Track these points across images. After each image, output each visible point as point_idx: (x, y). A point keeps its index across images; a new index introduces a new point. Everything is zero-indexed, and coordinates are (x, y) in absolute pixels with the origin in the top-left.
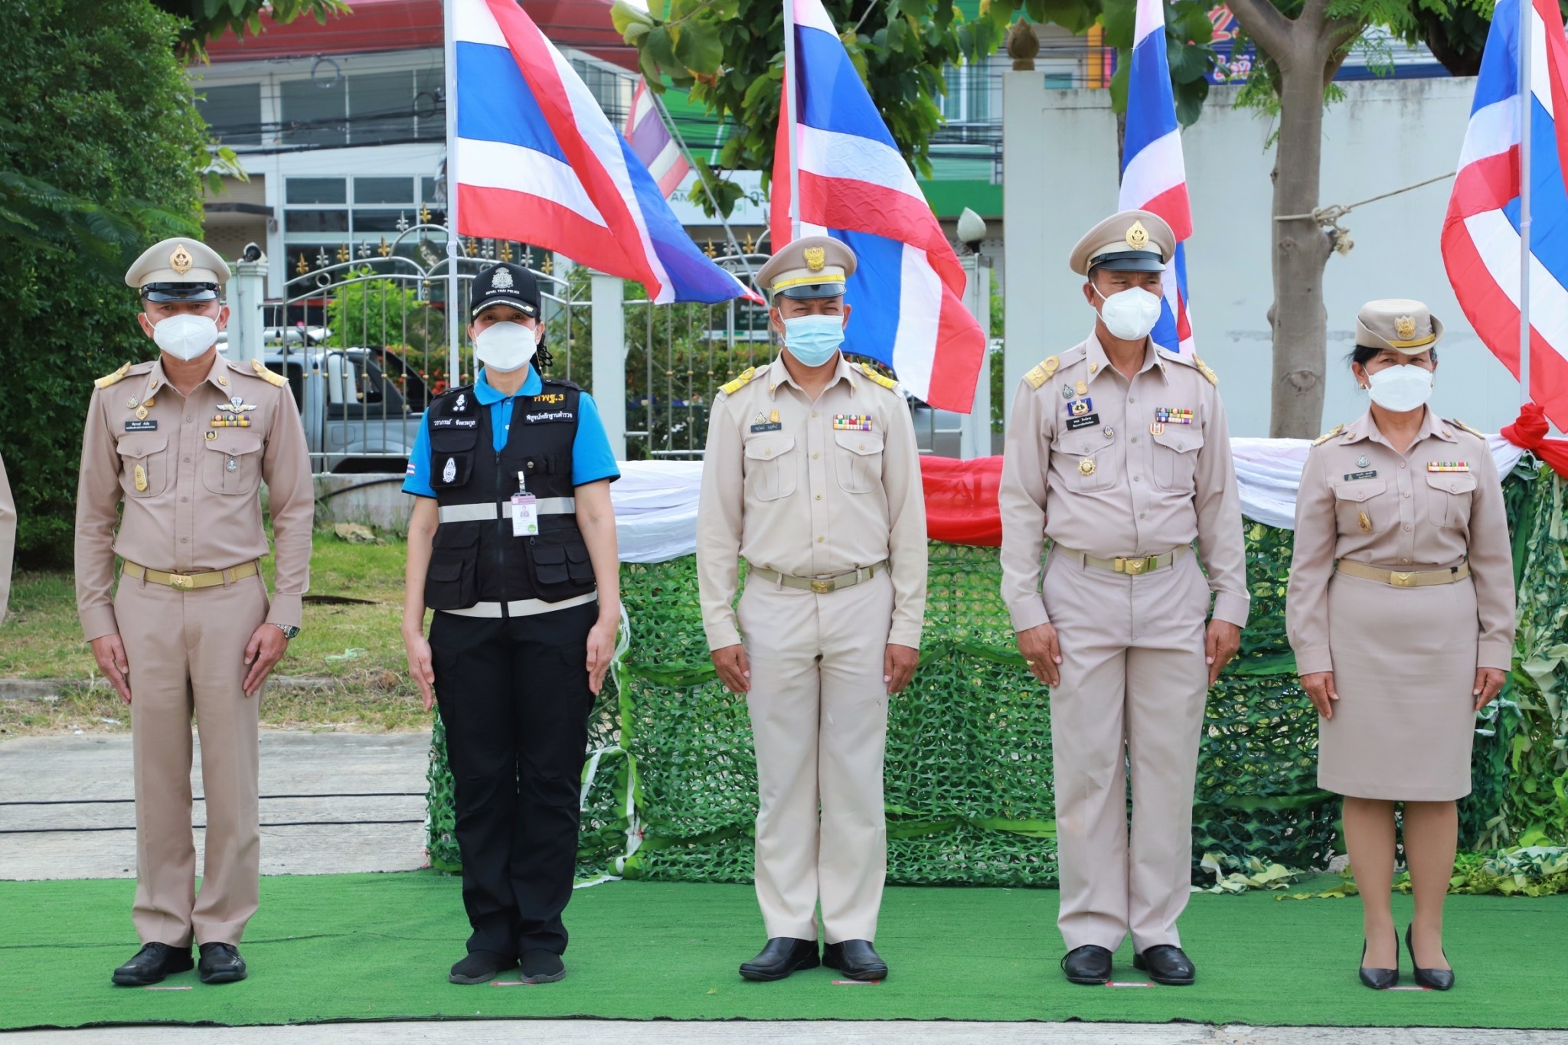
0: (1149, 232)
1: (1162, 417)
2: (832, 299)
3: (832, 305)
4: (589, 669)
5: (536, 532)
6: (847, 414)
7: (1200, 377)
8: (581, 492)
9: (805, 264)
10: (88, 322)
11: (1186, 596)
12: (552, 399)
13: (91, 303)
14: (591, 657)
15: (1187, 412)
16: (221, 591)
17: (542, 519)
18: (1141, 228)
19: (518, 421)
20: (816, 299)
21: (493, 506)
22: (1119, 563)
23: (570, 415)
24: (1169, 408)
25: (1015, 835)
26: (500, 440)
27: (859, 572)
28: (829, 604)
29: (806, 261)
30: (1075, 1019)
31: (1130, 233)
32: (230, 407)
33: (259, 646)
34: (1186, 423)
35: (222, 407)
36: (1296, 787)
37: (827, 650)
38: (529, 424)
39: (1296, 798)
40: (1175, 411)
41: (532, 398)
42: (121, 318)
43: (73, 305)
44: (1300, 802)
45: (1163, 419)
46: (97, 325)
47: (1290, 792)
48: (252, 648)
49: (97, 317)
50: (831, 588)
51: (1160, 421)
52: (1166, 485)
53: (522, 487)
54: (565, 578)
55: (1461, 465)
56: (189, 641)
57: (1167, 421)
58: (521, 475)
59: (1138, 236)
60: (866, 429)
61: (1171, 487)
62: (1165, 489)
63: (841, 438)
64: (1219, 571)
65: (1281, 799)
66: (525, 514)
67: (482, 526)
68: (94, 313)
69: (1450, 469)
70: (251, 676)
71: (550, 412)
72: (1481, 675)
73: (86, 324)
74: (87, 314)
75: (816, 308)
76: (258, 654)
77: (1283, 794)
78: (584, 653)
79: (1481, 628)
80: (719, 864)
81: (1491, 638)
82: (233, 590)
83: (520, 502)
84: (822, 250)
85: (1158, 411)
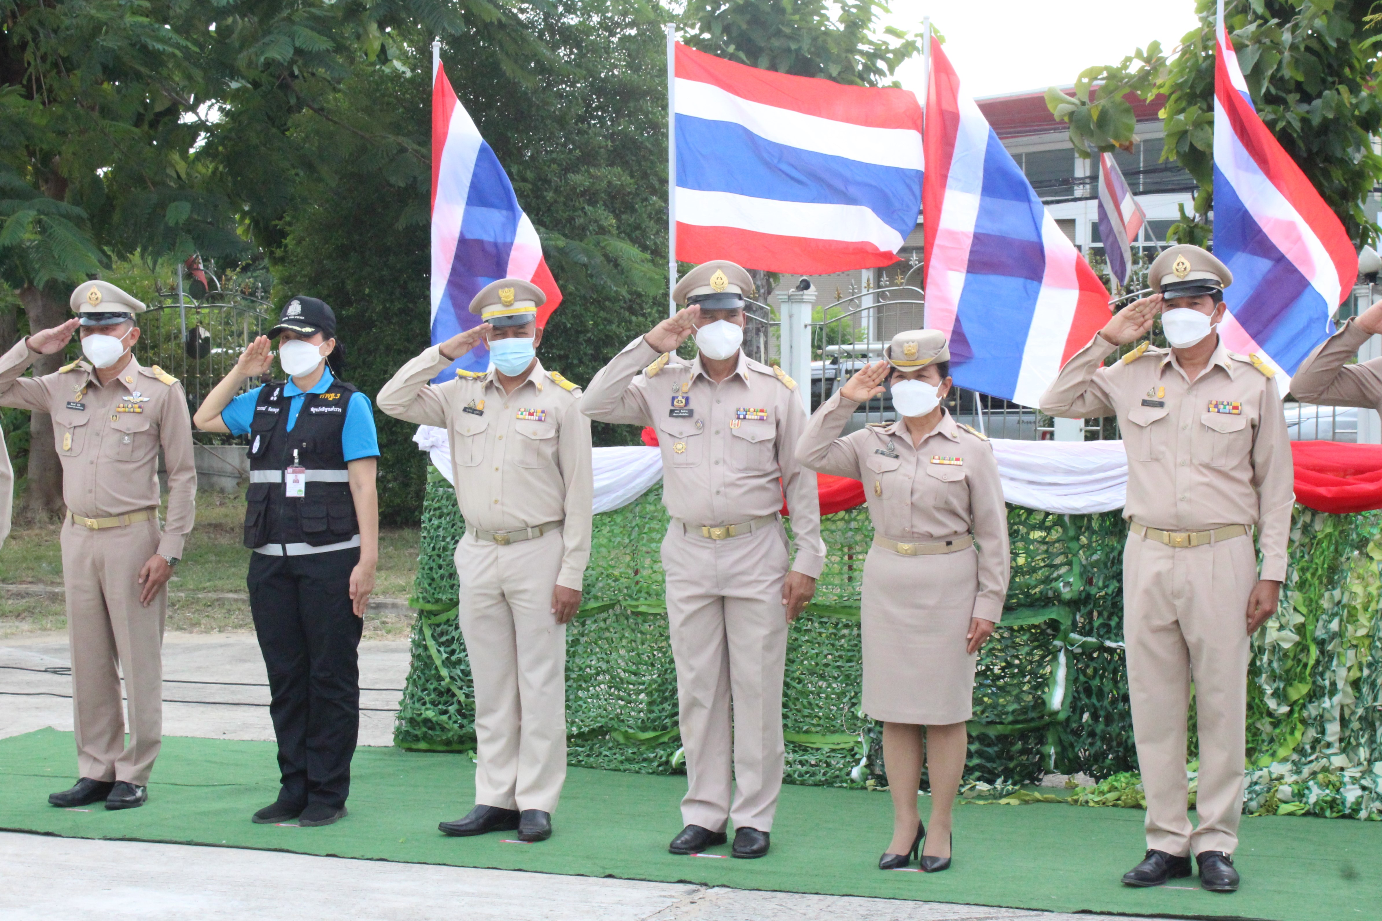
0: (728, 278)
1: (741, 416)
2: (522, 326)
3: (521, 330)
4: (352, 597)
5: (303, 495)
6: (528, 409)
7: (779, 384)
8: (352, 466)
9: (499, 301)
10: (582, 338)
11: (764, 556)
12: (331, 397)
13: (583, 323)
14: (352, 589)
15: (762, 411)
16: (118, 532)
17: (309, 485)
18: (722, 275)
19: (305, 411)
20: (510, 327)
21: (278, 473)
22: (705, 530)
23: (340, 410)
24: (747, 408)
25: (800, 746)
26: (290, 426)
27: (529, 530)
28: (507, 553)
29: (500, 298)
30: (610, 876)
31: (713, 279)
32: (131, 398)
33: (149, 571)
34: (762, 419)
35: (126, 398)
36: (1010, 718)
37: (506, 588)
38: (312, 414)
39: (1010, 727)
40: (752, 410)
41: (319, 395)
42: (607, 336)
43: (569, 325)
44: (1012, 730)
45: (742, 417)
46: (589, 341)
47: (1006, 721)
48: (144, 572)
49: (589, 335)
50: (507, 542)
51: (738, 418)
52: (741, 467)
53: (296, 461)
54: (324, 528)
55: (957, 459)
56: (98, 568)
57: (745, 418)
58: (296, 453)
59: (719, 281)
60: (540, 420)
61: (746, 469)
62: (740, 471)
63: (520, 426)
64: (797, 534)
65: (999, 727)
66: (296, 481)
67: (272, 486)
68: (588, 331)
69: (947, 462)
70: (145, 592)
71: (327, 406)
72: (973, 623)
73: (581, 340)
74: (581, 332)
75: (510, 333)
76: (148, 576)
77: (1001, 723)
78: (347, 585)
79: (979, 586)
80: (588, 756)
81: (985, 596)
82: (128, 530)
83: (294, 472)
84: (512, 289)
85: (738, 410)
